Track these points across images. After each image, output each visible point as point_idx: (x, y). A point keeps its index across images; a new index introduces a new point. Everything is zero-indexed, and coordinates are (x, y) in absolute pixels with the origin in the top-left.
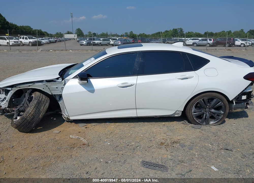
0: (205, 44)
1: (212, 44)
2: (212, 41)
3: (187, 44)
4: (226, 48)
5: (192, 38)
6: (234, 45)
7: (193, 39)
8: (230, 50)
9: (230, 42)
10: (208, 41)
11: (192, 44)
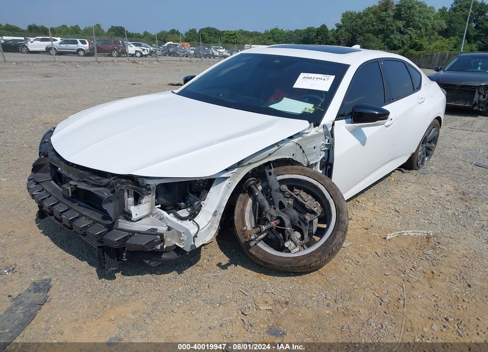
0: (75, 50)
1: (89, 51)
2: (87, 45)
3: (31, 49)
4: (130, 59)
5: (41, 37)
6: (126, 53)
7: (42, 40)
8: (136, 63)
9: (119, 48)
10: (80, 44)
11: (44, 49)
